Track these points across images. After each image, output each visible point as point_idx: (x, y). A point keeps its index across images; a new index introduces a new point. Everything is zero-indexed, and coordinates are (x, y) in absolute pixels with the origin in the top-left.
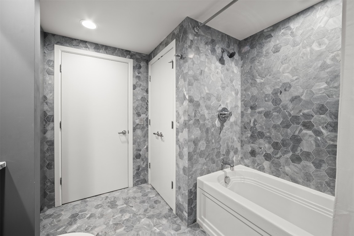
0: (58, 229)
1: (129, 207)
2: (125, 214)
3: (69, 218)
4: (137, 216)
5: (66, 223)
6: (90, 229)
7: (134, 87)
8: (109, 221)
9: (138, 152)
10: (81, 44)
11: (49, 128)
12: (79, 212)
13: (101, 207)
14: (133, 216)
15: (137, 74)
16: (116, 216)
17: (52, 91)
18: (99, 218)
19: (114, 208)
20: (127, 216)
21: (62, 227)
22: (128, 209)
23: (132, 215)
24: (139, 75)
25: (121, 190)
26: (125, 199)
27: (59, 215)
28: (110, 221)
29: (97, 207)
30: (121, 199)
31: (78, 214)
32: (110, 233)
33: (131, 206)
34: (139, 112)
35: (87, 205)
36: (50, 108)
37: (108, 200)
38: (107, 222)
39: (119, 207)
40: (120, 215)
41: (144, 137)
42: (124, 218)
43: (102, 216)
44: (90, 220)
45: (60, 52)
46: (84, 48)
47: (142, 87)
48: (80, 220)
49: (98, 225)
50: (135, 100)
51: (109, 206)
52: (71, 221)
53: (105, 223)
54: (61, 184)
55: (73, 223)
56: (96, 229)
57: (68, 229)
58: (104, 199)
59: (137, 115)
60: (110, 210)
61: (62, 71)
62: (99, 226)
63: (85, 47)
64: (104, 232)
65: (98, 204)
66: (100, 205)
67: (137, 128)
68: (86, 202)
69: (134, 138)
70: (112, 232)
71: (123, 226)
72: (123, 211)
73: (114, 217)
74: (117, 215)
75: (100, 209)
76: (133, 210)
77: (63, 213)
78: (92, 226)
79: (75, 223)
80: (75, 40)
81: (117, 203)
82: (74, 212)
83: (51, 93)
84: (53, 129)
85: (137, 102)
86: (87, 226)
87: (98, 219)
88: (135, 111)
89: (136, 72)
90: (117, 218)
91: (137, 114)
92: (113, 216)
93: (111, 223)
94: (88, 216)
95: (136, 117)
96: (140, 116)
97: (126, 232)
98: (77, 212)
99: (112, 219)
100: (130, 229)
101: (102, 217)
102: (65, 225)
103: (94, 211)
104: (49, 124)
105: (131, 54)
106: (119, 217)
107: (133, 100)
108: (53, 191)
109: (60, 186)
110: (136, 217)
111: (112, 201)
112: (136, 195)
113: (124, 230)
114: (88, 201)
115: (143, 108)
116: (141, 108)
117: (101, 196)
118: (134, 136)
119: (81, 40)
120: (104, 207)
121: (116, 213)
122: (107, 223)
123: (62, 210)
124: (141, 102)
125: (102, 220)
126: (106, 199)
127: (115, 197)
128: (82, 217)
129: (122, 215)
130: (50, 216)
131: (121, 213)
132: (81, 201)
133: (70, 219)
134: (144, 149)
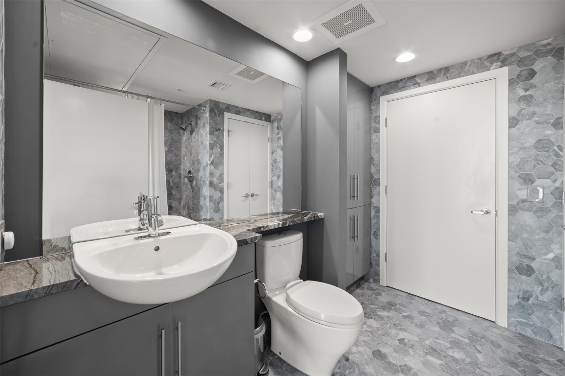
0: (372, 304)
1: (473, 348)
2: (457, 350)
3: (386, 302)
4: (478, 370)
5: (380, 305)
6: (399, 327)
7: (513, 122)
8: (425, 338)
9: (524, 261)
10: (408, 83)
11: (375, 192)
12: (399, 304)
13: (427, 316)
14: (470, 363)
15: (522, 93)
16: (441, 342)
17: (378, 150)
18: (416, 325)
19: (445, 330)
20: (458, 355)
21: (376, 305)
22: (468, 349)
23: (468, 360)
24: (528, 93)
25: (477, 318)
26: (474, 334)
27: (379, 294)
28: (428, 339)
29: (422, 313)
30: (467, 329)
31: (396, 306)
32: (417, 350)
33: (477, 350)
34: (527, 174)
35: (411, 303)
36: (376, 170)
37: (443, 316)
38: (422, 337)
39: (452, 335)
40: (448, 345)
41: (547, 232)
42: (452, 353)
43: (421, 326)
44: (404, 319)
45: (385, 102)
46: (412, 87)
47: (536, 119)
48: (395, 312)
49: (410, 331)
50: (516, 149)
51: (438, 323)
52: (386, 306)
53: (420, 337)
54: (386, 261)
55: (387, 310)
56: (405, 333)
57: (379, 311)
58: (438, 310)
59: (521, 181)
60: (437, 329)
61: (388, 125)
62: (410, 333)
63: (413, 85)
64: (412, 344)
65: (426, 311)
66: (427, 314)
67: (521, 209)
68: (412, 299)
69: (513, 227)
70: (421, 352)
71: (441, 360)
72: (456, 344)
73: (437, 341)
74: (443, 341)
75: (424, 317)
76: (476, 356)
77: (383, 294)
78: (403, 326)
79: (388, 311)
80: (401, 80)
81: (454, 328)
82: (393, 301)
83: (377, 153)
84: (379, 194)
85: (521, 152)
86: (397, 323)
87: (414, 325)
88: (516, 172)
89: (518, 89)
90: (440, 344)
91: (521, 178)
92: (436, 338)
93: (427, 342)
94: (405, 314)
95: (517, 184)
96: (533, 183)
97: (440, 369)
98: (396, 303)
99: (431, 340)
100: (450, 372)
101: (420, 328)
102: (378, 306)
103: (415, 314)
104: (375, 188)
105: (502, 57)
106: (445, 346)
107: (509, 150)
108: (378, 265)
109: (385, 263)
110: (475, 369)
111: (448, 321)
112: (503, 343)
113: (440, 364)
114: (415, 299)
115: (542, 166)
116: (535, 166)
117: (436, 304)
118: (510, 223)
119: (408, 78)
120: (431, 320)
121: (444, 338)
122: (421, 339)
123: (384, 291)
124: (534, 152)
125: (419, 330)
126: (440, 313)
127: (457, 320)
128: (398, 311)
129: (451, 348)
130: (372, 289)
131: (451, 344)
132: (408, 295)
133: (386, 304)
134: (545, 259)
